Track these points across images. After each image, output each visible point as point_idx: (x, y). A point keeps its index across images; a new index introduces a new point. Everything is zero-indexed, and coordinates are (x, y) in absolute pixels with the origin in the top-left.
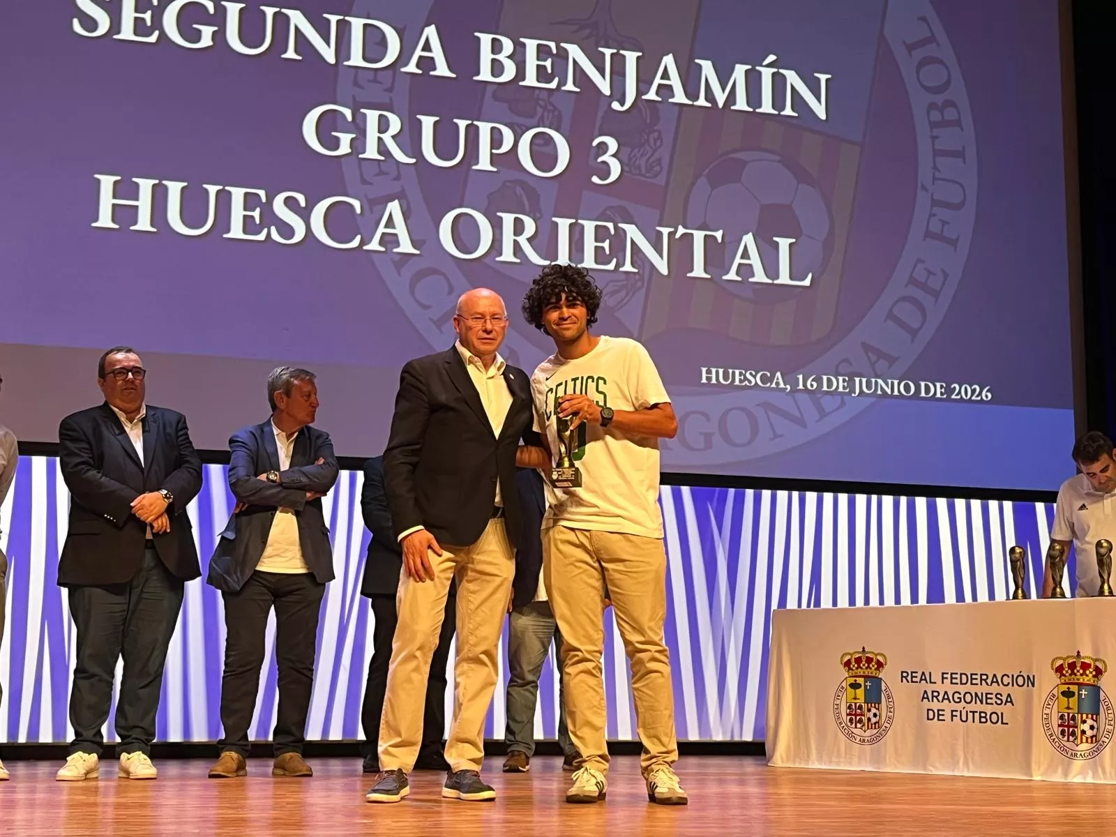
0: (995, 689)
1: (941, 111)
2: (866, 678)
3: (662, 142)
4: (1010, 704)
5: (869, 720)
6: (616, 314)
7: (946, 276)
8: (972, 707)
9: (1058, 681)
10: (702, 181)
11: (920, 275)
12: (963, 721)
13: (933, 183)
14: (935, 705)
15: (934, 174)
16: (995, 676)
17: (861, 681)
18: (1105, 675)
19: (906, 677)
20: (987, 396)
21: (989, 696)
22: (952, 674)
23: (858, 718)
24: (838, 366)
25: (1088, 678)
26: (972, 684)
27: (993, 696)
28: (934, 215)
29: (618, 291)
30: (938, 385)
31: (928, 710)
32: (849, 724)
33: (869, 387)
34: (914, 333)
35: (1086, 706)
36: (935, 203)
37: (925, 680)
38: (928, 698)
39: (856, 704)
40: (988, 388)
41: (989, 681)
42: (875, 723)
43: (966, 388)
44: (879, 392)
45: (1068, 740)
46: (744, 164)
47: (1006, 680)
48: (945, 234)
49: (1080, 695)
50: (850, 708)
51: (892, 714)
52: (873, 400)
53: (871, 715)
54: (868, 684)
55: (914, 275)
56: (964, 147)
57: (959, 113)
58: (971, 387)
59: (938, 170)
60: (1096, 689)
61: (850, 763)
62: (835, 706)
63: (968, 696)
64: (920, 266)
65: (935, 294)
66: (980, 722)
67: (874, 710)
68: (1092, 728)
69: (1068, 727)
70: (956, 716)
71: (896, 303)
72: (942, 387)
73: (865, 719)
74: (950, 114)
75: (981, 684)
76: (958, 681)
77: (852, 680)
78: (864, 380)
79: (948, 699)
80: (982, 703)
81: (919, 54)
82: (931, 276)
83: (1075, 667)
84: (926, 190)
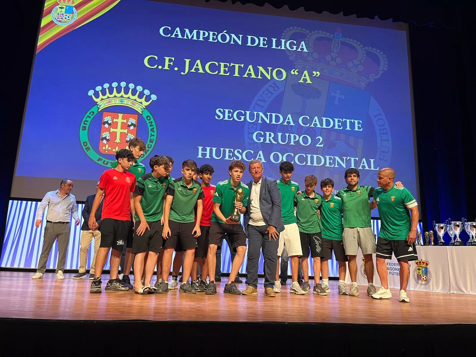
1: (383, 130)
8: (395, 271)
9: (417, 266)
10: (326, 148)
13: (381, 147)
15: (381, 145)
18: (429, 265)
22: (389, 263)
25: (424, 265)
26: (394, 266)
28: (382, 155)
32: (364, 274)
35: (424, 273)
36: (382, 152)
45: (419, 280)
46: (336, 143)
48: (384, 159)
49: (422, 270)
50: (364, 270)
56: (388, 139)
57: (387, 131)
59: (383, 145)
60: (426, 268)
61: (365, 284)
62: (360, 270)
63: (394, 270)
68: (426, 278)
69: (419, 277)
70: (391, 273)
74: (385, 131)
76: (391, 265)
77: (364, 264)
79: (389, 269)
81: (377, 118)
83: (421, 263)
84: (379, 149)
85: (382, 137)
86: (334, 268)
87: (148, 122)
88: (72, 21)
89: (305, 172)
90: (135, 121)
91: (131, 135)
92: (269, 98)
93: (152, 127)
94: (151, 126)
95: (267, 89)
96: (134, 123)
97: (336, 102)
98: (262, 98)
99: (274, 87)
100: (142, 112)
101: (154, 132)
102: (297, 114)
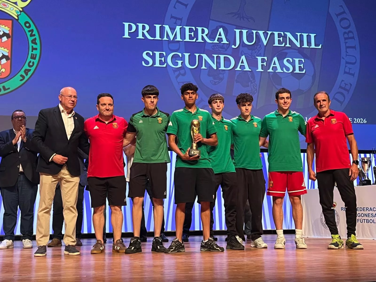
0: (371, 212)
1: (348, 33)
3: (261, 48)
7: (351, 85)
8: (364, 218)
11: (343, 85)
12: (361, 222)
13: (346, 56)
15: (346, 54)
16: (371, 208)
19: (343, 209)
20: (365, 122)
21: (369, 214)
26: (363, 211)
27: (370, 214)
28: (347, 66)
34: (341, 103)
36: (347, 63)
40: (365, 119)
41: (369, 210)
43: (358, 120)
46: (287, 53)
47: (374, 209)
51: (338, 221)
55: (341, 85)
56: (355, 45)
57: (353, 34)
58: (360, 119)
59: (348, 53)
61: (326, 236)
62: (321, 219)
63: (363, 216)
64: (343, 82)
65: (348, 91)
66: (367, 223)
70: (359, 221)
71: (335, 94)
74: (351, 35)
75: (366, 211)
76: (359, 210)
80: (367, 217)
81: (340, 17)
82: (346, 85)
84: (344, 59)
85: (347, 42)
86: (287, 218)
87: (27, 30)
90: (9, 29)
91: (4, 49)
93: (33, 38)
94: (32, 35)
96: (8, 32)
100: (18, 16)
101: (36, 44)
102: (234, 15)
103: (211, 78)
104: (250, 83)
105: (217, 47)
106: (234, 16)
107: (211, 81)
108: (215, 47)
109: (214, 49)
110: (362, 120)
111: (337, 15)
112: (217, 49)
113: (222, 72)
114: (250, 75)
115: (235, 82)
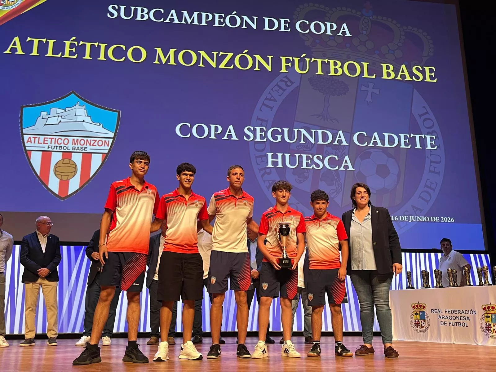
0: (463, 315)
1: (432, 133)
2: (420, 311)
3: (345, 148)
4: (469, 320)
5: (422, 325)
6: (334, 199)
7: (437, 183)
8: (456, 321)
9: (484, 313)
10: (358, 159)
12: (453, 326)
13: (431, 156)
14: (443, 320)
15: (431, 153)
16: (463, 311)
17: (418, 312)
19: (433, 311)
20: (453, 221)
21: (461, 317)
22: (448, 310)
23: (418, 324)
24: (404, 213)
25: (494, 311)
26: (455, 313)
27: (463, 317)
28: (432, 165)
29: (334, 193)
30: (437, 218)
31: (441, 322)
32: (415, 326)
33: (414, 219)
34: (428, 202)
35: (494, 321)
36: (431, 162)
37: (439, 312)
38: (441, 318)
39: (417, 320)
40: (453, 218)
41: (461, 312)
42: (424, 326)
43: (446, 218)
44: (418, 220)
45: (489, 332)
46: (371, 153)
47: (467, 312)
48: (436, 171)
49: (492, 317)
50: (415, 321)
51: (429, 323)
52: (416, 223)
53: (422, 323)
54: (421, 313)
55: (427, 184)
56: (440, 145)
57: (437, 134)
62: (411, 321)
63: (454, 318)
64: (428, 181)
65: (434, 190)
66: (459, 326)
67: (423, 322)
69: (488, 327)
70: (451, 324)
71: (421, 193)
72: (438, 218)
73: (420, 325)
75: (458, 313)
76: (450, 312)
77: (415, 312)
78: (413, 217)
79: (448, 318)
80: (459, 319)
81: (423, 117)
82: (432, 184)
83: (490, 308)
84: (428, 158)
88: (17, 3)
89: (331, 192)
92: (280, 96)
95: (277, 85)
97: (369, 99)
98: (271, 96)
99: (287, 82)
102: (318, 116)
103: (296, 177)
104: (334, 182)
105: (302, 146)
106: (317, 118)
107: (297, 180)
108: (300, 147)
109: (299, 149)
110: (450, 219)
111: (420, 116)
112: (302, 149)
113: (307, 171)
114: (334, 173)
115: (320, 181)
